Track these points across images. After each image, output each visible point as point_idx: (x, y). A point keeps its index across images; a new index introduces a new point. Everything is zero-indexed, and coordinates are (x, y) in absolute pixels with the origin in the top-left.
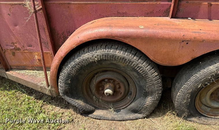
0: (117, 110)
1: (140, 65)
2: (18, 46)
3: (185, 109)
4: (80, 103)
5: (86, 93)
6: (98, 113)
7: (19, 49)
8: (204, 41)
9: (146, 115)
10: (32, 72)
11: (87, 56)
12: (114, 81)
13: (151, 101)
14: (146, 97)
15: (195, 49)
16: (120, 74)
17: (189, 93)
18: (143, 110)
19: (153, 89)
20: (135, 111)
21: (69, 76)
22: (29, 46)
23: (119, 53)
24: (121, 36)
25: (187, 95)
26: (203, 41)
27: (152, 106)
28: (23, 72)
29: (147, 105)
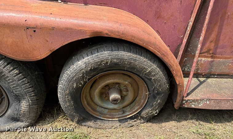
3: (73, 113)
8: (55, 29)
9: (28, 122)
13: (26, 106)
14: (20, 101)
15: (48, 39)
17: (68, 95)
18: (23, 118)
19: (20, 91)
20: (15, 119)
25: (67, 96)
26: (53, 29)
27: (31, 112)
29: (24, 112)
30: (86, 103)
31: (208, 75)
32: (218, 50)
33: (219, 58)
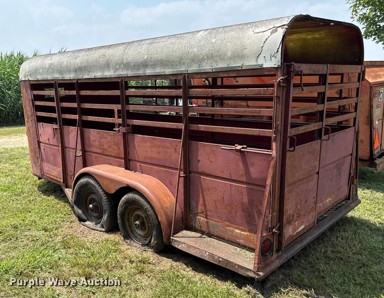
0: (96, 224)
1: (99, 190)
4: (79, 211)
6: (88, 223)
11: (82, 180)
12: (96, 201)
16: (98, 196)
31: (210, 235)
32: (208, 213)
33: (211, 220)
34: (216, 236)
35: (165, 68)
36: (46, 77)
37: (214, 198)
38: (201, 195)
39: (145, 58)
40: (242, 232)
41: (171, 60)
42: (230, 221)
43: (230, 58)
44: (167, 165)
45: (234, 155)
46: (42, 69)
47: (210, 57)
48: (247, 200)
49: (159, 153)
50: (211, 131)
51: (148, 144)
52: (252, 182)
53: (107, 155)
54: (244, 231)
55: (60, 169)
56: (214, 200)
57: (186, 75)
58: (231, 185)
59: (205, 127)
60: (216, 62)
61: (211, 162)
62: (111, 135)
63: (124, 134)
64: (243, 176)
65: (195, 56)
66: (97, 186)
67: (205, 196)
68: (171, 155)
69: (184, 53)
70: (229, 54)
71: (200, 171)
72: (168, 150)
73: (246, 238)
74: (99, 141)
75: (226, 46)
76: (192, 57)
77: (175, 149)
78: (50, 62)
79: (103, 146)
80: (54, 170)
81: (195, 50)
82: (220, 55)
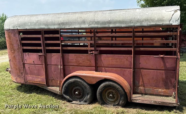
0: (80, 101)
1: (84, 83)
2: (54, 78)
4: (68, 97)
5: (70, 94)
6: (74, 102)
7: (54, 79)
9: (88, 103)
10: (56, 88)
11: (71, 80)
12: (79, 90)
13: (89, 97)
14: (88, 95)
15: (96, 79)
16: (81, 87)
20: (85, 101)
21: (65, 87)
22: (57, 78)
23: (79, 80)
24: (79, 76)
26: (97, 77)
28: (53, 87)
30: (103, 97)
31: (146, 94)
32: (145, 85)
33: (146, 87)
34: (149, 94)
35: (121, 24)
36: (34, 27)
37: (148, 78)
38: (141, 78)
39: (109, 20)
40: (162, 90)
41: (125, 21)
42: (156, 86)
43: (157, 21)
44: (122, 67)
45: (158, 59)
46: (30, 23)
47: (147, 20)
48: (165, 77)
49: (117, 62)
50: (147, 50)
51: (110, 58)
52: (167, 69)
53: (81, 66)
54: (163, 89)
55: (44, 77)
56: (148, 79)
57: (134, 27)
58: (157, 71)
59: (143, 49)
60: (150, 22)
61: (147, 63)
62: (85, 56)
63: (95, 54)
64: (163, 67)
65: (138, 19)
66: (83, 82)
67: (143, 78)
68: (124, 62)
69: (133, 18)
70: (156, 19)
71: (141, 67)
72: (122, 60)
73: (164, 92)
74: (76, 60)
75: (154, 16)
76: (137, 20)
77: (127, 59)
78: (37, 19)
79: (79, 61)
80: (38, 78)
81: (138, 17)
82: (152, 20)
